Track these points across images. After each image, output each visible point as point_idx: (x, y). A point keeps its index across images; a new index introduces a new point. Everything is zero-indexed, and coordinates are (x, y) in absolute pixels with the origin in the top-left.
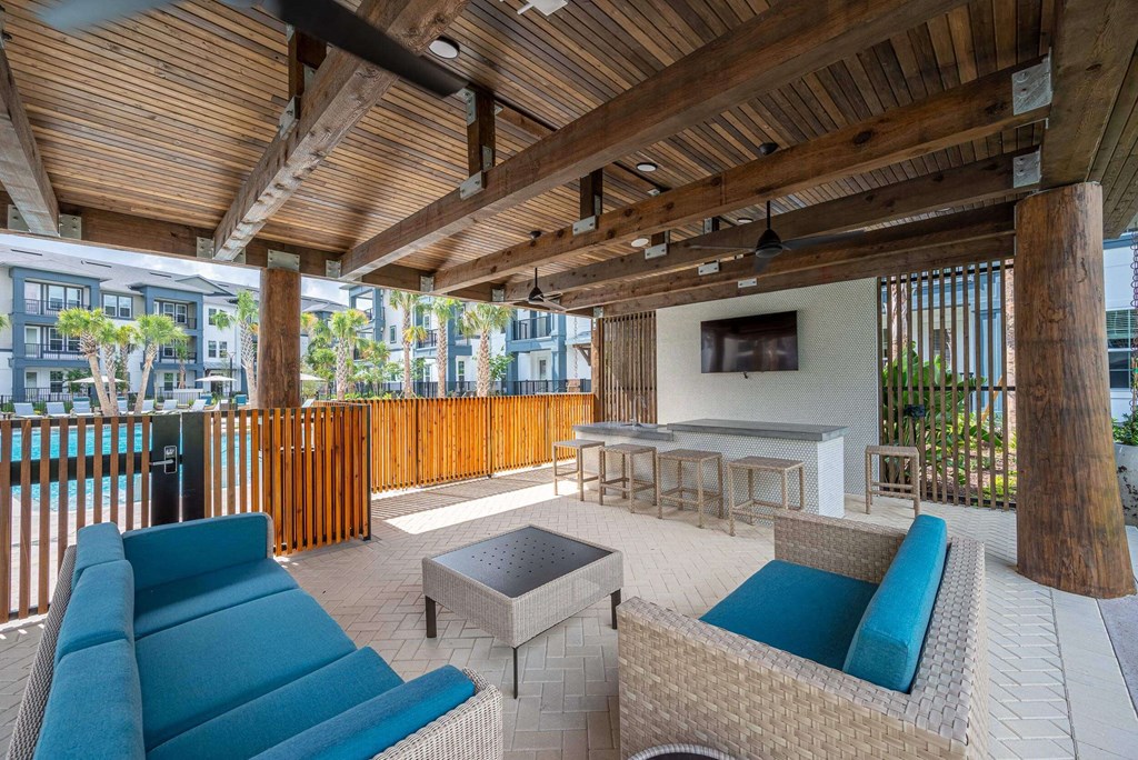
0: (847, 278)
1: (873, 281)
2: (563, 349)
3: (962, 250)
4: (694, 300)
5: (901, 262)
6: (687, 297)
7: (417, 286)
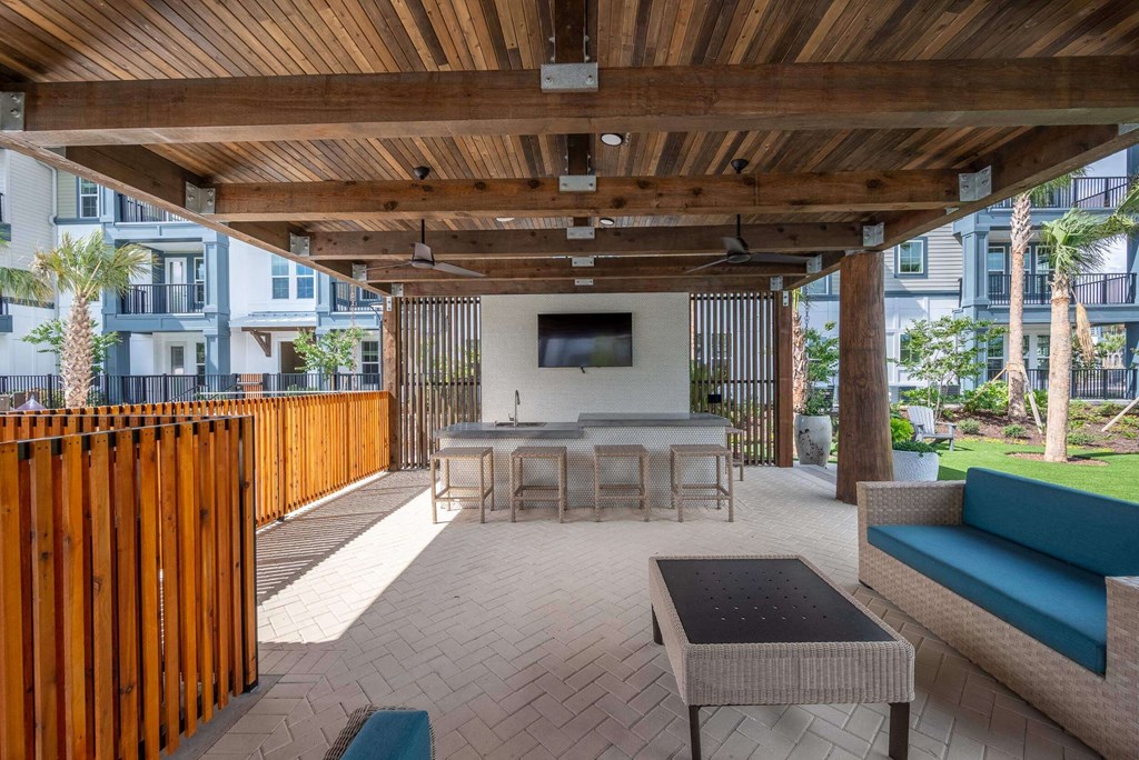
0: (669, 290)
1: (686, 295)
2: (225, 332)
3: (742, 282)
4: (527, 291)
5: (706, 283)
6: (519, 287)
7: (179, 196)
